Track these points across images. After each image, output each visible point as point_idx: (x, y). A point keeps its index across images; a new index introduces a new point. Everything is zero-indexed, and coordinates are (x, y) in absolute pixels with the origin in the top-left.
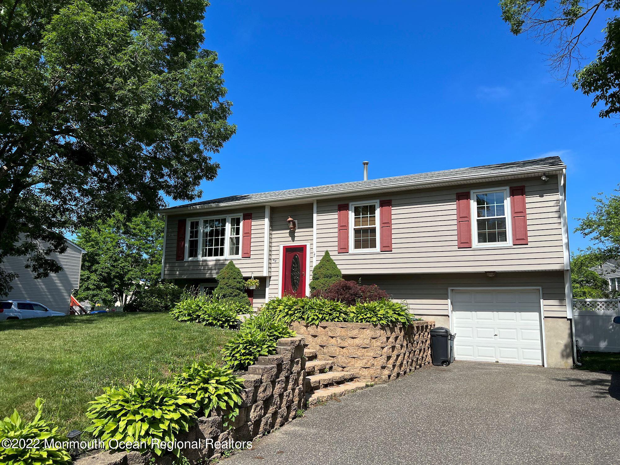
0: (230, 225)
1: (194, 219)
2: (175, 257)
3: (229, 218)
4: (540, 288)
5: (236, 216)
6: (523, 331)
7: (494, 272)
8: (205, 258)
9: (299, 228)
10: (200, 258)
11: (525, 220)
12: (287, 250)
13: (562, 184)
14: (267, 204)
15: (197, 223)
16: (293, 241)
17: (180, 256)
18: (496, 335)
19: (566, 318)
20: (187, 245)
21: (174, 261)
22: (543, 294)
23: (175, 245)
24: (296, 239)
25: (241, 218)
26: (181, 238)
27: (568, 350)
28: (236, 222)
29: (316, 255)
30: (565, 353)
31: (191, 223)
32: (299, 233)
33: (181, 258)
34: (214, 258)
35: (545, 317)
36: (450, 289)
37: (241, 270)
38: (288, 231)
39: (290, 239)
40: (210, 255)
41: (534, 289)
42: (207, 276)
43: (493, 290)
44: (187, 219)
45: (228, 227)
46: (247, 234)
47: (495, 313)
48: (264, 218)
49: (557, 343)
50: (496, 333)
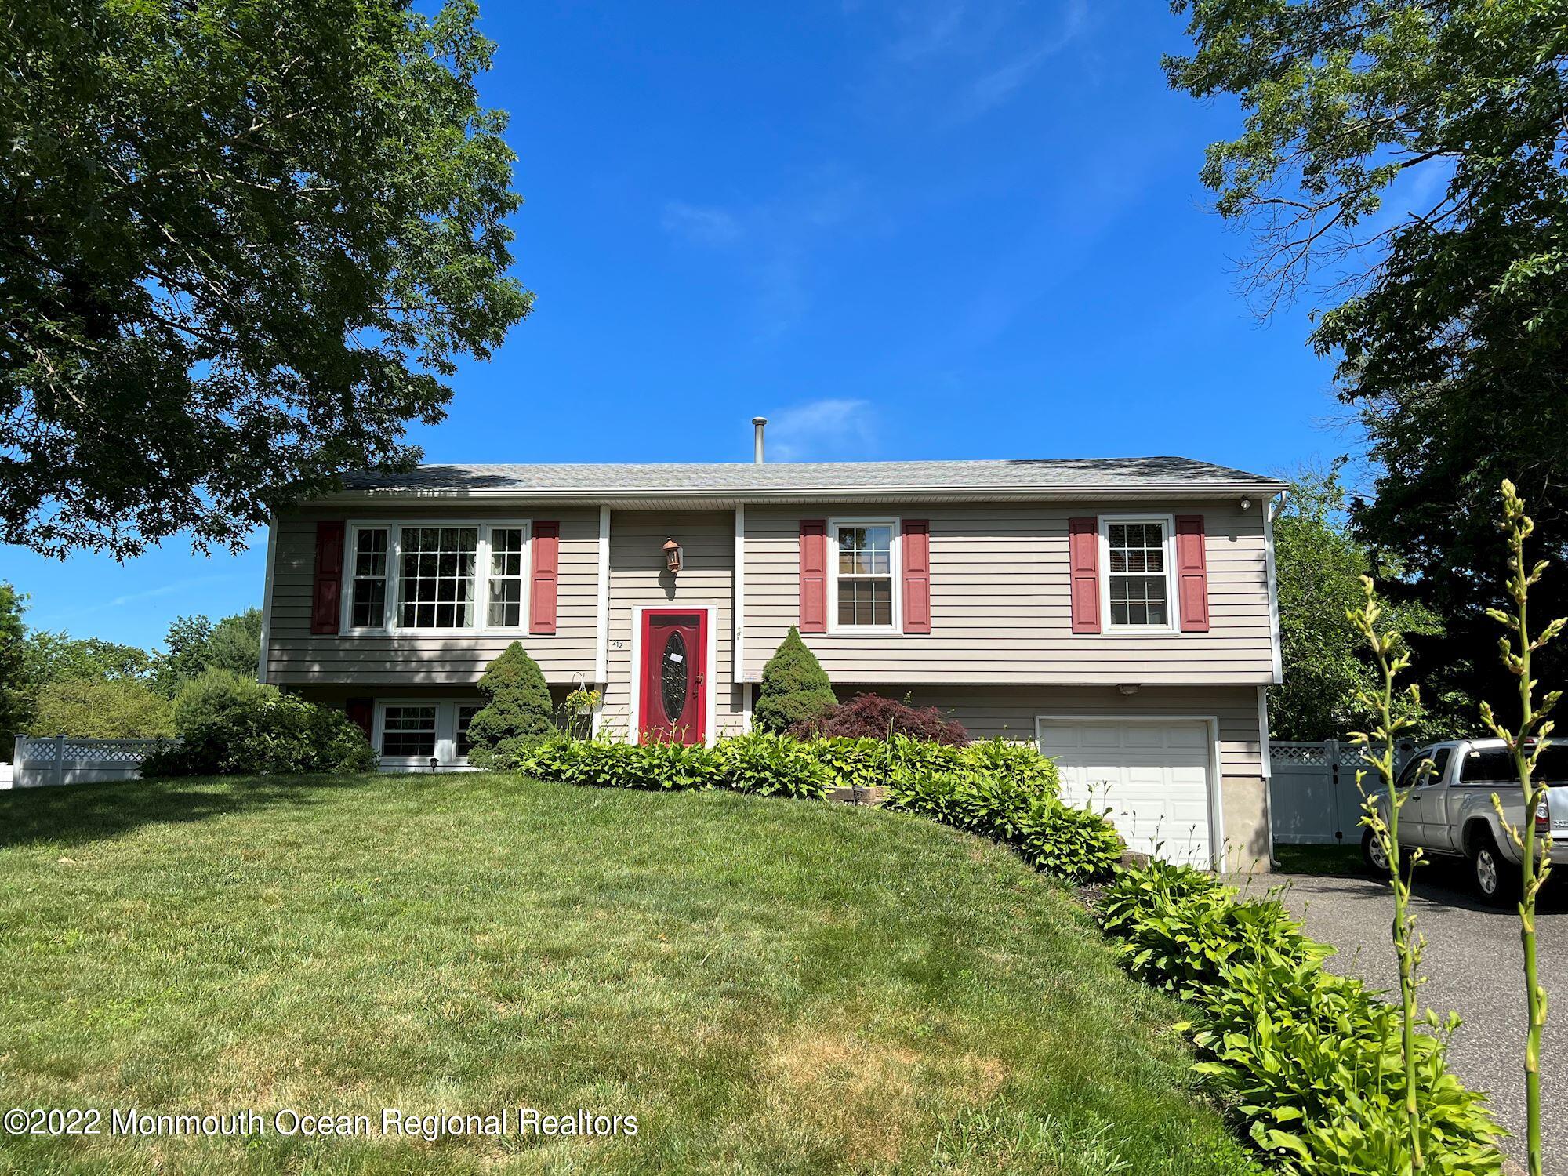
0: (490, 547)
1: (373, 525)
2: (307, 624)
3: (487, 527)
4: (1215, 718)
5: (509, 524)
6: (1176, 803)
7: (1138, 685)
8: (408, 631)
9: (686, 568)
10: (393, 629)
11: (1204, 584)
12: (653, 619)
13: (1269, 520)
14: (607, 501)
15: (381, 537)
16: (671, 598)
17: (325, 621)
18: (1125, 814)
19: (1260, 776)
20: (348, 591)
21: (306, 634)
22: (1220, 730)
23: (309, 591)
24: (678, 593)
25: (526, 531)
26: (328, 574)
27: (1261, 842)
28: (509, 541)
29: (742, 636)
30: (1255, 848)
31: (361, 533)
32: (685, 579)
33: (326, 629)
34: (435, 631)
35: (1224, 776)
36: (1038, 718)
37: (542, 666)
38: (657, 573)
39: (662, 593)
40: (425, 622)
41: (1197, 721)
42: (419, 679)
43: (1119, 722)
44: (348, 521)
45: (484, 553)
46: (546, 574)
47: (1123, 769)
48: (595, 535)
49: (1244, 826)
50: (1125, 810)
